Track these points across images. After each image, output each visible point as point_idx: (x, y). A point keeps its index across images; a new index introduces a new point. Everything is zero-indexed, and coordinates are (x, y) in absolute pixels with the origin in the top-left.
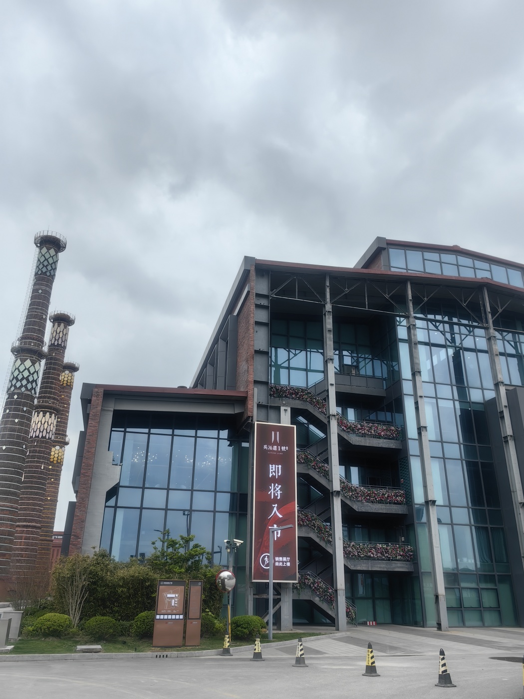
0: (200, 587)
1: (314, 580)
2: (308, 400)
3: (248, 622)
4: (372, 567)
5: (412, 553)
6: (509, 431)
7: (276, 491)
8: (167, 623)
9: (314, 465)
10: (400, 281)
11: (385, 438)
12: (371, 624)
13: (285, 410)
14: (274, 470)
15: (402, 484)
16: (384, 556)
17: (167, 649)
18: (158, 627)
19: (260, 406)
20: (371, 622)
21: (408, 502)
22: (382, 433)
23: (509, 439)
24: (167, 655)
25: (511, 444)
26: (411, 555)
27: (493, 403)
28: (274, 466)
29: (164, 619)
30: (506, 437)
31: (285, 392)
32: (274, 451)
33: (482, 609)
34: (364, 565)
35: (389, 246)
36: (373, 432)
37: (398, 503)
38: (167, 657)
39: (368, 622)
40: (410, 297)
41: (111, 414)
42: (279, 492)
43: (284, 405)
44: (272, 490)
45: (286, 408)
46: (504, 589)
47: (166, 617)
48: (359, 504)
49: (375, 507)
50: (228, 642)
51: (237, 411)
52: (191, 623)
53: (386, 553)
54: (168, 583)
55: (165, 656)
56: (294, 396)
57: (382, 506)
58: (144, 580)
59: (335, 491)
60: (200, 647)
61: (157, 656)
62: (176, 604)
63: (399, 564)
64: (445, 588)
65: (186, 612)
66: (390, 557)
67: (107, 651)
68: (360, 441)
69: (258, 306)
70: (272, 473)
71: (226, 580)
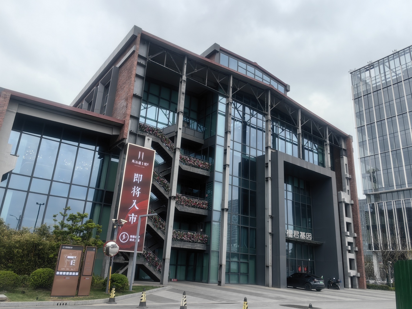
0: (94, 252)
1: (147, 252)
2: (160, 137)
3: (121, 278)
4: (183, 246)
5: (207, 239)
6: (270, 175)
7: (136, 191)
8: (65, 278)
9: (157, 179)
10: (227, 74)
11: (202, 169)
12: (174, 281)
13: (148, 139)
14: (137, 177)
15: (207, 197)
16: (191, 239)
17: (64, 298)
18: (57, 282)
19: (131, 133)
20: (174, 279)
21: (209, 209)
22: (201, 166)
23: (269, 179)
24: (66, 303)
25: (270, 182)
26: (206, 240)
27: (263, 158)
28: (137, 174)
29: (62, 275)
30: (268, 178)
31: (145, 128)
32: (139, 165)
33: (240, 274)
34: (179, 244)
35: (221, 52)
36: (196, 164)
37: (203, 209)
38: (66, 305)
39: (172, 279)
40: (231, 85)
41: (15, 115)
42: (139, 193)
43: (148, 136)
44: (134, 191)
45: (149, 138)
46: (252, 263)
47: (64, 273)
48: (181, 206)
49: (190, 209)
50: (114, 293)
51: (115, 133)
52: (85, 278)
53: (192, 238)
54: (69, 247)
55: (65, 304)
56: (151, 132)
57: (194, 209)
58: (38, 244)
59: (173, 196)
60: (89, 297)
61: (58, 304)
62: (74, 264)
63: (199, 245)
64: (226, 261)
65: (81, 270)
66: (194, 241)
67: (12, 300)
68: (187, 168)
69: (139, 64)
70: (135, 179)
71: (110, 248)
